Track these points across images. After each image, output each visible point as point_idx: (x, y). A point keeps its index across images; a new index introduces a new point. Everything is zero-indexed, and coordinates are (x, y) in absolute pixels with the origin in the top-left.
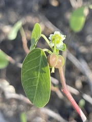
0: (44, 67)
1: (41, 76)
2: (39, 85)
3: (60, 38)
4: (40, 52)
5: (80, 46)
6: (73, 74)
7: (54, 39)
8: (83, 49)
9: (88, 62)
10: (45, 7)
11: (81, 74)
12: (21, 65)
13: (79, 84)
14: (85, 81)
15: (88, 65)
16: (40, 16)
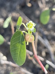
0: (23, 42)
1: (21, 47)
2: (20, 52)
3: (32, 25)
4: (21, 33)
5: (44, 30)
6: (41, 48)
7: (29, 26)
8: (46, 33)
9: (49, 40)
10: (23, 7)
11: (45, 48)
12: (9, 43)
13: (44, 54)
14: (48, 52)
15: (49, 42)
16: (20, 12)
